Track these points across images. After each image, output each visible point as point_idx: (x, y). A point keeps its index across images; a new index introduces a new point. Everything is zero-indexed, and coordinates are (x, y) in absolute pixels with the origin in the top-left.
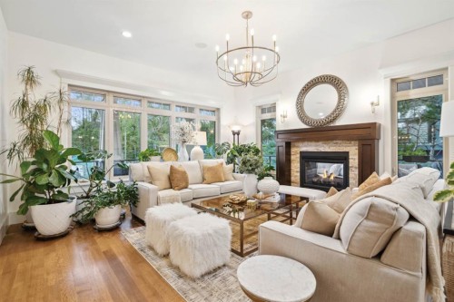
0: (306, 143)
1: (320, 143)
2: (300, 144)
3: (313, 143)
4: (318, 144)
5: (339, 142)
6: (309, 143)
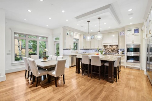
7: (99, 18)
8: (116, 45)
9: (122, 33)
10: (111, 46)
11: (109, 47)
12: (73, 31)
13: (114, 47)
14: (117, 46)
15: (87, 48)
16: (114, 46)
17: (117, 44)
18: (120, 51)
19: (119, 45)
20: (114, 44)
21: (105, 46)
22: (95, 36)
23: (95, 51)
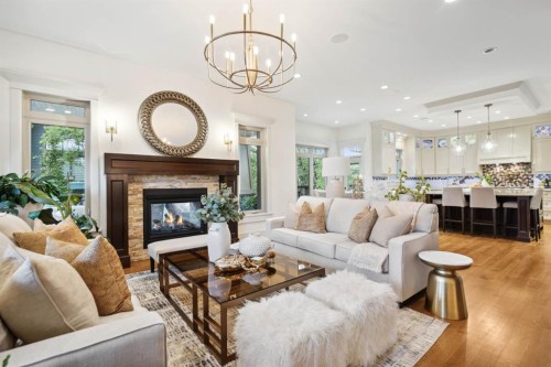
0: (154, 177)
1: (175, 178)
2: (145, 179)
3: (165, 178)
4: (171, 178)
5: (198, 177)
6: (159, 177)
7: (488, 106)
8: (523, 164)
9: (543, 128)
10: (507, 166)
11: (498, 169)
12: (394, 131)
13: (515, 170)
14: (528, 165)
15: (426, 174)
16: (517, 167)
17: (528, 160)
18: (535, 179)
19: (534, 163)
20: (515, 161)
21: (486, 168)
22: (449, 141)
23: (451, 181)
